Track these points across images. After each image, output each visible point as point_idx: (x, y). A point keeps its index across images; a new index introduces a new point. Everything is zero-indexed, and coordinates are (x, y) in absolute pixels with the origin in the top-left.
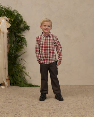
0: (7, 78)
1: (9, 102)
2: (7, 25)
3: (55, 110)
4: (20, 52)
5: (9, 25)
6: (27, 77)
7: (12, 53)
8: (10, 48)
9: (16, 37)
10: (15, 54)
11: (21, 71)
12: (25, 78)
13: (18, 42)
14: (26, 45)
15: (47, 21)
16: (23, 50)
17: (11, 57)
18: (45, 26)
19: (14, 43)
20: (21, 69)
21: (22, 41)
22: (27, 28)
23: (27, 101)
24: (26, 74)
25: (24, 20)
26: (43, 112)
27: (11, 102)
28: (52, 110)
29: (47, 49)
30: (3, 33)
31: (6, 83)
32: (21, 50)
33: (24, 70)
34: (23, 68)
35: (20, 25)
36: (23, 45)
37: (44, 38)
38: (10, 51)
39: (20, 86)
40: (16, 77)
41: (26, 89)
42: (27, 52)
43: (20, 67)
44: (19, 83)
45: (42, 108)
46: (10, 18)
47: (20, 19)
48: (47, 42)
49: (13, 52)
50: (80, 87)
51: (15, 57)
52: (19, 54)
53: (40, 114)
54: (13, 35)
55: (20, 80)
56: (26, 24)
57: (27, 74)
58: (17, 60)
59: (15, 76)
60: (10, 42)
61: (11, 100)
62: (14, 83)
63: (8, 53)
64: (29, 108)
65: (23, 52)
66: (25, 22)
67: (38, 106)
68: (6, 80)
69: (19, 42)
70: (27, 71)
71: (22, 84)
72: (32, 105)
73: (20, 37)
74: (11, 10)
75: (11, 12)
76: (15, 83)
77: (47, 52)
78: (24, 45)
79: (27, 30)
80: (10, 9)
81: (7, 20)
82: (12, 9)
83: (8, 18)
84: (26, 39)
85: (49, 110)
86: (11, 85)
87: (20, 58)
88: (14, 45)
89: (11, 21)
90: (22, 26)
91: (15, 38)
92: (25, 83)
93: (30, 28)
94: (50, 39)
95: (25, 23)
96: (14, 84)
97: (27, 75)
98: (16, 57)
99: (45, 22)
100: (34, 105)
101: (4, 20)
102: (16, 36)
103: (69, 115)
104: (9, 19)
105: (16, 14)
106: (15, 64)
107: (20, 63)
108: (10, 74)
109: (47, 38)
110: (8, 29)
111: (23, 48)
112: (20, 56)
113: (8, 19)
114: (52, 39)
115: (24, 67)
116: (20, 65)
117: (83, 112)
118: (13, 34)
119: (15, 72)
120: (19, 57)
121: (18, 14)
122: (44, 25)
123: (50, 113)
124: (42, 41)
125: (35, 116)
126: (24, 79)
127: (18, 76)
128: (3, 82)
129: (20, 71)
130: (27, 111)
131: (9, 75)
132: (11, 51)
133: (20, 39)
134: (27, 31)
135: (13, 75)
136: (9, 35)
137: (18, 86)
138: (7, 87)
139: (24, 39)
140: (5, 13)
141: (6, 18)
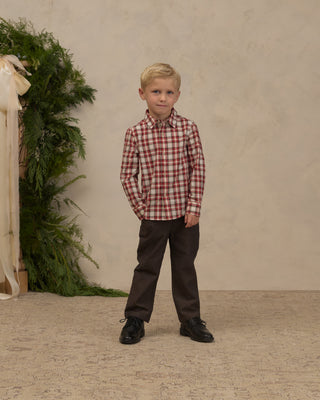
0: (17, 266)
1: (25, 349)
2: (17, 84)
3: (179, 376)
4: (61, 176)
5: (25, 85)
6: (84, 263)
7: (35, 182)
8: (27, 163)
9: (49, 127)
10: (44, 182)
11: (66, 242)
12: (78, 267)
13: (56, 142)
14: (82, 153)
15: (162, 76)
16: (70, 168)
17: (31, 194)
18: (157, 92)
19: (40, 146)
20: (64, 234)
21: (68, 140)
22: (86, 94)
23: (87, 345)
24: (82, 251)
25: (76, 66)
26: (140, 382)
27: (29, 347)
28: (171, 375)
29: (165, 168)
30: (5, 112)
31: (14, 284)
32: (65, 171)
33: (74, 238)
34: (71, 233)
35: (61, 83)
36: (71, 153)
37: (153, 132)
38: (27, 174)
39: (63, 293)
40: (49, 261)
41: (81, 302)
42: (85, 177)
43: (61, 229)
44: (59, 283)
45: (138, 369)
46: (29, 59)
47: (62, 63)
48: (164, 146)
49: (39, 177)
50: (267, 296)
51: (44, 195)
52: (60, 184)
53: (129, 389)
54: (39, 120)
55: (61, 273)
56: (82, 81)
57: (86, 250)
58: (53, 203)
59: (45, 258)
60: (28, 142)
61: (30, 340)
62: (42, 283)
63: (20, 179)
64: (90, 367)
65: (72, 177)
66: (77, 73)
67: (121, 360)
68: (15, 271)
69: (60, 141)
70: (85, 242)
71: (70, 286)
72: (104, 360)
73: (61, 125)
74: (32, 34)
75: (30, 39)
76: (45, 284)
77: (166, 179)
78: (76, 154)
79: (86, 103)
80: (28, 30)
81: (16, 68)
82: (36, 28)
83: (20, 59)
84: (83, 133)
85: (159, 375)
86: (29, 289)
87: (61, 197)
88: (42, 153)
89: (32, 71)
90: (69, 87)
91: (45, 128)
92: (77, 283)
93: (95, 94)
94: (175, 134)
95: (79, 79)
96: (40, 287)
97: (85, 254)
98: (49, 193)
100: (109, 359)
101: (7, 68)
102: (47, 123)
103: (230, 393)
104: (25, 62)
105: (47, 46)
106: (44, 218)
107: (63, 214)
108: (28, 252)
109: (165, 132)
110: (19, 96)
111: (71, 162)
112: (62, 190)
113: (20, 65)
114: (181, 134)
115: (74, 230)
116: (60, 219)
117: (276, 382)
118: (38, 114)
119: (43, 246)
120: (59, 195)
121: (57, 48)
122: (155, 88)
123: (163, 387)
124: (148, 144)
125: (112, 395)
126: (75, 269)
127: (53, 258)
128: (4, 280)
129: (61, 242)
130: (87, 378)
131: (24, 255)
132: (31, 174)
133: (61, 132)
134: (84, 105)
135: (39, 256)
136: (25, 119)
137: (55, 292)
138: (18, 296)
139: (75, 133)
140: (10, 44)
141: (14, 59)
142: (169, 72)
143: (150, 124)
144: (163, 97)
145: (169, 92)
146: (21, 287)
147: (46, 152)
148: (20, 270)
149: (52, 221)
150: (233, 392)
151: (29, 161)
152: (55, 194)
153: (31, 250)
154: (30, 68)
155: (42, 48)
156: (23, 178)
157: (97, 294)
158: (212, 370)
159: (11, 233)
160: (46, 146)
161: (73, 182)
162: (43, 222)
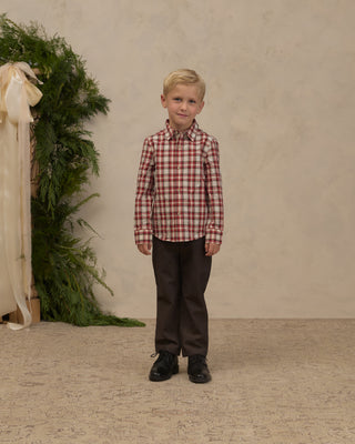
0: (29, 292)
1: (37, 384)
2: (29, 95)
3: (197, 413)
4: (75, 194)
5: (37, 95)
6: (98, 289)
7: (47, 201)
8: (39, 180)
9: (62, 140)
10: (57, 202)
11: (80, 267)
12: (92, 295)
13: (69, 157)
14: (96, 169)
15: (185, 82)
16: (84, 186)
17: (44, 215)
18: (178, 99)
19: (52, 162)
20: (77, 258)
21: (81, 156)
22: (99, 105)
23: (102, 379)
24: (95, 276)
25: (88, 75)
26: (156, 420)
27: (41, 382)
28: (188, 412)
29: (179, 184)
30: (16, 125)
31: (26, 313)
32: (78, 189)
33: (88, 262)
34: (84, 257)
35: (74, 93)
36: (85, 169)
37: (170, 144)
38: (39, 193)
39: (76, 323)
40: (62, 287)
41: (95, 332)
42: (98, 195)
43: (75, 253)
44: (72, 312)
45: (154, 405)
46: (40, 67)
47: (74, 71)
48: (180, 159)
49: (52, 196)
50: (287, 325)
51: (56, 214)
52: (73, 204)
53: (145, 427)
54: (51, 133)
55: (74, 301)
56: (95, 91)
57: (100, 276)
58: (66, 225)
59: (58, 284)
60: (40, 158)
61: (42, 374)
62: (55, 311)
63: (32, 198)
64: (105, 404)
65: (86, 195)
66: (91, 82)
67: (137, 396)
68: (27, 299)
69: (72, 156)
70: (99, 267)
71: (84, 314)
72: (119, 395)
73: (73, 138)
74: (44, 39)
75: (42, 44)
76: (59, 312)
77: (179, 196)
78: (89, 171)
79: (100, 114)
80: (40, 34)
81: (28, 76)
82: (47, 33)
83: (32, 67)
84: (97, 147)
85: (175, 412)
86: (42, 319)
87: (74, 217)
88: (54, 169)
89: (44, 80)
90: (82, 97)
91: (58, 142)
92: (91, 312)
93: (109, 105)
94: (192, 147)
95: (92, 88)
96: (52, 316)
97: (99, 281)
98: (62, 213)
99: (180, 87)
100: (124, 395)
101: (18, 77)
102: (59, 137)
103: (249, 432)
104: (36, 70)
105: (59, 52)
106: (57, 241)
107: (76, 235)
108: (40, 277)
109: (183, 144)
110: (31, 107)
111: (85, 179)
112: (75, 209)
113: (32, 73)
114: (198, 147)
115: (88, 253)
116: (74, 242)
117: (297, 420)
118: (50, 126)
119: (56, 272)
120: (71, 215)
121: (69, 54)
122: (177, 95)
123: (181, 426)
124: (163, 156)
125: (127, 433)
126: (89, 296)
127: (67, 284)
128: (14, 309)
129: (74, 266)
130: (101, 416)
131: (36, 281)
132: (43, 192)
133: (74, 147)
134: (98, 117)
135: (52, 282)
136: (37, 132)
137: (68, 321)
138: (31, 326)
139: (88, 147)
140: (21, 50)
141: (25, 66)
142: (193, 78)
143: (167, 135)
144: (184, 105)
145: (191, 101)
146: (33, 316)
147: (59, 167)
148: (32, 298)
149: (66, 244)
150: (252, 430)
151: (41, 178)
152: (68, 214)
153: (43, 276)
154: (41, 77)
155: (54, 54)
156: (35, 196)
157: (111, 324)
158: (230, 406)
159: (23, 257)
160: (59, 162)
161: (86, 200)
162: (56, 245)
